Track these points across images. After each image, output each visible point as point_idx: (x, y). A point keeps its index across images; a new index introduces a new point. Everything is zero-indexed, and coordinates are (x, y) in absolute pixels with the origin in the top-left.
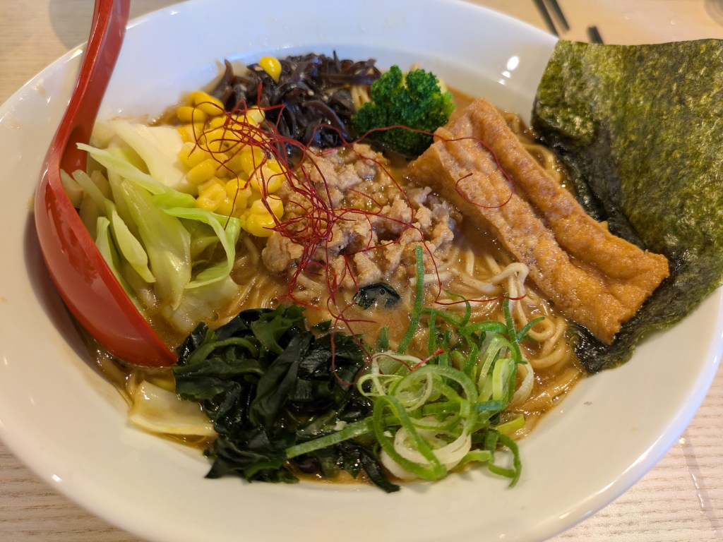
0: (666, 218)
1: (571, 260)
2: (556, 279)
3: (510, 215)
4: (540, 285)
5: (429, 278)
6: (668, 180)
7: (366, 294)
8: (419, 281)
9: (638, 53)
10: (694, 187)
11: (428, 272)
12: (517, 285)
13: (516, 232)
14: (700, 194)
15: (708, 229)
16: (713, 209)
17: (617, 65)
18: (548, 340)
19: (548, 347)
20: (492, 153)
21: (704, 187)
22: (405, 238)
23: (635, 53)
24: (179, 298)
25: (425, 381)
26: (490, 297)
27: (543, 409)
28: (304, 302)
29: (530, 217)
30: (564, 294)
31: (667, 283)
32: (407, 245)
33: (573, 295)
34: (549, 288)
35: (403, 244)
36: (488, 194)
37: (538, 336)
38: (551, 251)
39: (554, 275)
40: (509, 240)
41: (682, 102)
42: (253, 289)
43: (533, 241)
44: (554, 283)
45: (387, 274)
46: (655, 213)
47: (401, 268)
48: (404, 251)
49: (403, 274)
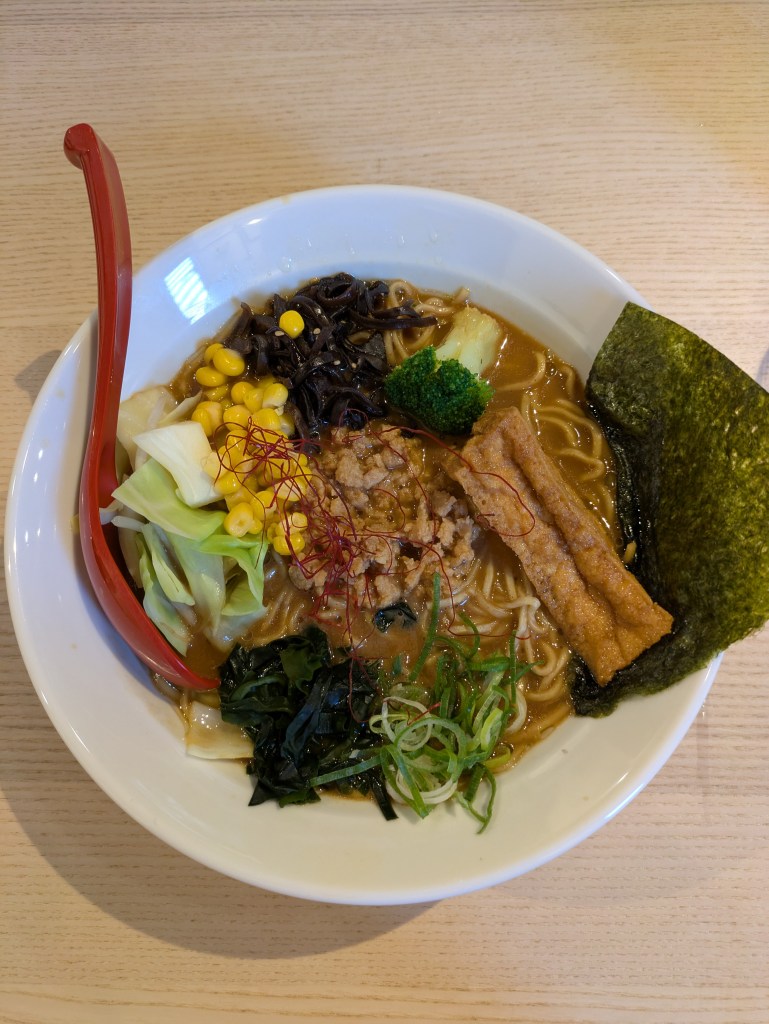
0: (683, 572)
1: (587, 590)
2: (568, 611)
3: (531, 543)
4: (553, 614)
5: (443, 603)
6: (695, 531)
7: (384, 617)
8: (435, 607)
9: (707, 356)
10: (712, 557)
11: (445, 596)
12: (527, 616)
13: (537, 559)
14: (716, 566)
15: (713, 604)
16: (721, 586)
17: (686, 356)
18: (547, 676)
19: (546, 681)
20: (522, 471)
21: (720, 561)
22: (426, 559)
23: (705, 353)
24: (217, 622)
25: (426, 726)
26: (501, 621)
27: (531, 742)
28: (327, 622)
29: (551, 547)
30: (572, 627)
31: (667, 639)
32: (427, 566)
33: (579, 630)
34: (560, 617)
35: (423, 565)
36: (510, 522)
37: (539, 671)
38: (568, 578)
39: (566, 606)
40: (528, 566)
41: (728, 452)
42: (282, 606)
43: (551, 570)
44: (565, 613)
45: (406, 592)
46: (676, 560)
47: (420, 588)
48: (423, 573)
49: (422, 594)
